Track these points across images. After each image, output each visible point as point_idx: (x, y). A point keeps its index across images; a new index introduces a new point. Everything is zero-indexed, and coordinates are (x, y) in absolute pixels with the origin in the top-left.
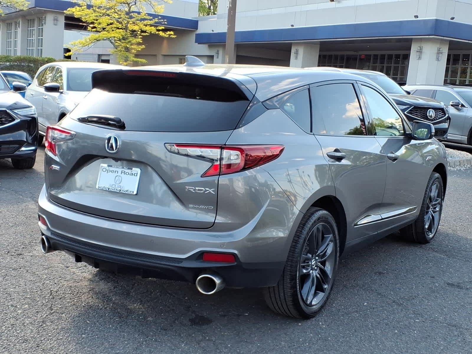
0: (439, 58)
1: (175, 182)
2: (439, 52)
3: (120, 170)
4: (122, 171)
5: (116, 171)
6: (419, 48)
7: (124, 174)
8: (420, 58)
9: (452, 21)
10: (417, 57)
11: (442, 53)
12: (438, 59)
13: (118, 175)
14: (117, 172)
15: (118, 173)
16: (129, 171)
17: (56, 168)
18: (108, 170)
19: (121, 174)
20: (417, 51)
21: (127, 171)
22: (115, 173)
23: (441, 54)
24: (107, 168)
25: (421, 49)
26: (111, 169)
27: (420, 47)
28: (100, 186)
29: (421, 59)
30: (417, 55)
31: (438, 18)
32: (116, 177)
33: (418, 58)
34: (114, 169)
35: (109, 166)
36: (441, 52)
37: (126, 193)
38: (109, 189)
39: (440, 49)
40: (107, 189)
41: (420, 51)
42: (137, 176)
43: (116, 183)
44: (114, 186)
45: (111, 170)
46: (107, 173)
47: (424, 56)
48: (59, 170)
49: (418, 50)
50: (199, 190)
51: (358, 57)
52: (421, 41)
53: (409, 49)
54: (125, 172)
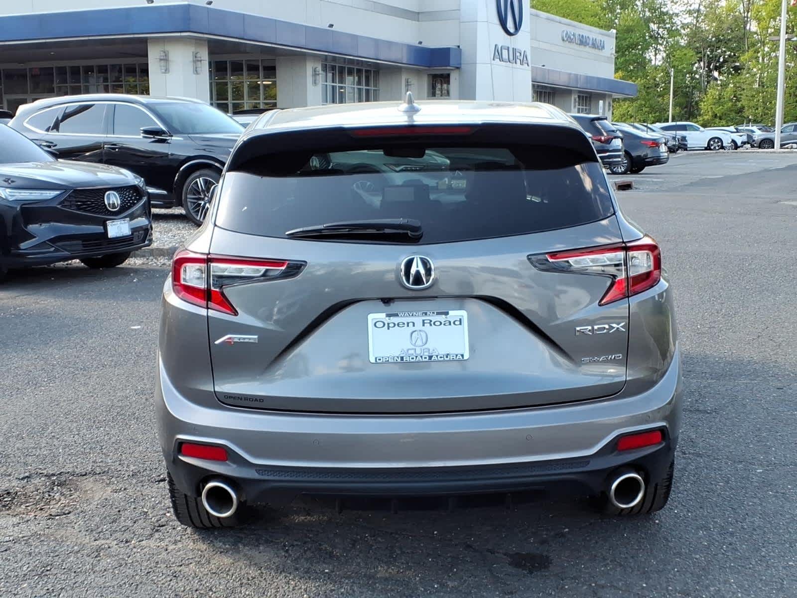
0: (198, 69)
1: (553, 324)
2: (196, 60)
3: (418, 320)
4: (423, 321)
5: (408, 323)
6: (163, 54)
7: (431, 325)
8: (167, 71)
9: (208, 6)
10: (161, 69)
11: (201, 61)
12: (196, 71)
13: (414, 329)
14: (411, 324)
15: (414, 326)
16: (442, 318)
17: (244, 339)
18: (388, 324)
19: (424, 325)
20: (161, 60)
21: (435, 318)
22: (408, 326)
23: (199, 63)
24: (387, 320)
25: (166, 54)
26: (395, 320)
27: (164, 52)
28: (379, 355)
29: (169, 71)
30: (161, 66)
31: (190, 3)
32: (412, 334)
33: (164, 71)
34: (405, 320)
35: (389, 316)
36: (199, 59)
37: (446, 359)
38: (402, 358)
39: (196, 54)
40: (399, 360)
41: (165, 59)
42: (460, 324)
43: (415, 345)
44: (412, 352)
45: (396, 323)
46: (388, 329)
47: (173, 67)
48: (257, 342)
49: (162, 58)
50: (599, 329)
51: (28, 73)
52: (164, 42)
53: (146, 56)
54: (431, 321)
